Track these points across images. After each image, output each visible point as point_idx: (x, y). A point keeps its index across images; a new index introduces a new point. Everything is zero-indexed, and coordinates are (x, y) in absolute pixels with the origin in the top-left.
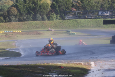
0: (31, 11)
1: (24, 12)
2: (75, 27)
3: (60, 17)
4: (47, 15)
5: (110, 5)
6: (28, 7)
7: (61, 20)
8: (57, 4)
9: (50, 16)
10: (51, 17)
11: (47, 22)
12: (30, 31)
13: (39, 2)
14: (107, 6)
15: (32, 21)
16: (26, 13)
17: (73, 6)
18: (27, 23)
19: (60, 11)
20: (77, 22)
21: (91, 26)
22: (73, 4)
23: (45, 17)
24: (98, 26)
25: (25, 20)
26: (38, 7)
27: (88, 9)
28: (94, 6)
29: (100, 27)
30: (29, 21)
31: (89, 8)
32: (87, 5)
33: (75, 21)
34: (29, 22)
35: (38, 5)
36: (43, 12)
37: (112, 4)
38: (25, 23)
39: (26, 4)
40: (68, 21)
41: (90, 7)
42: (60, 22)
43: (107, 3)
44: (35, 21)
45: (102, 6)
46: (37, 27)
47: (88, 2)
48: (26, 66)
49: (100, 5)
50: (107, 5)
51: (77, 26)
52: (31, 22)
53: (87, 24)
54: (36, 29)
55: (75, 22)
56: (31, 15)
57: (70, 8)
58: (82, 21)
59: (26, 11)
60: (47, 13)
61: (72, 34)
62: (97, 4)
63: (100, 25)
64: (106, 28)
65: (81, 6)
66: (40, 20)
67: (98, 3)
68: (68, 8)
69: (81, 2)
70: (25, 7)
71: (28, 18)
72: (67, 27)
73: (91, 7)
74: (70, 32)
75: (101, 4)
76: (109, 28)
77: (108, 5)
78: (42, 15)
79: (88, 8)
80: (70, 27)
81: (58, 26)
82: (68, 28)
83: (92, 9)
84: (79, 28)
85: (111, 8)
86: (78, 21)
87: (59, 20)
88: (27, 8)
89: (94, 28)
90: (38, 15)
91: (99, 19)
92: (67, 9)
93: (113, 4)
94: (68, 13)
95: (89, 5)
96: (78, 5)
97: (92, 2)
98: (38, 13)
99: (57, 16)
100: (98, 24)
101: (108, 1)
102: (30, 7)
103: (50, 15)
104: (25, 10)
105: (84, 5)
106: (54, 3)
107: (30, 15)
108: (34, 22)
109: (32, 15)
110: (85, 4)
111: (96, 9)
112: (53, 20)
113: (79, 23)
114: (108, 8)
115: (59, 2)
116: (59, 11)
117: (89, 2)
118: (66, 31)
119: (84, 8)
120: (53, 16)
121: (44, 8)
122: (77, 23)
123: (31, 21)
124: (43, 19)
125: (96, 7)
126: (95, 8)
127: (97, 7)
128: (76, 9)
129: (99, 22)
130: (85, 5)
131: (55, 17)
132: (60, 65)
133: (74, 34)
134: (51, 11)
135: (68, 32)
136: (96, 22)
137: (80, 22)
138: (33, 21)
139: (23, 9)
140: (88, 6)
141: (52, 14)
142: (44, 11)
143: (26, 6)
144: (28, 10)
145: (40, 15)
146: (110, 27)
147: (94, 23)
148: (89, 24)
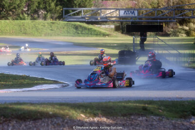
21: (11, 32)
24: (23, 32)
29: (25, 34)
53: (3, 29)
63: (26, 30)
64: (36, 36)
76: (41, 36)
83: (12, 3)
85: (44, 3)
89: (16, 35)
91: (23, 21)
100: (22, 28)
111: (19, 4)
114: (39, 3)
126: (18, 2)
129: (24, 25)
136: (20, 26)
146: (43, 35)
147: (15, 27)
148: (8, 28)
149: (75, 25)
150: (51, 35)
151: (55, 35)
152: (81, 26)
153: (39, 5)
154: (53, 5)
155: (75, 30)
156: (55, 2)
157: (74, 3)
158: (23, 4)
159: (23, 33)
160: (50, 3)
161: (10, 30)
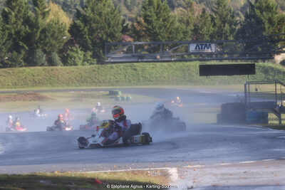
0: (21, 43)
1: (4, 44)
2: (130, 81)
3: (93, 56)
4: (60, 52)
5: (217, 29)
6: (13, 32)
7: (95, 65)
8: (86, 25)
9: (68, 55)
10: (71, 58)
11: (60, 68)
12: (19, 93)
13: (40, 20)
14: (209, 31)
15: (24, 68)
16: (9, 46)
17: (125, 30)
18: (11, 72)
19: (94, 44)
20: (135, 70)
21: (171, 79)
22: (125, 25)
23: (56, 57)
24: (187, 79)
25: (7, 64)
26: (38, 34)
27: (163, 37)
28: (177, 29)
29: (191, 81)
30: (15, 66)
31: (166, 36)
32: (160, 28)
33: (131, 66)
34: (16, 70)
35: (38, 28)
36: (51, 45)
37: (222, 25)
38: (6, 72)
39: (8, 24)
40: (112, 67)
41: (167, 31)
42: (94, 71)
43: (210, 22)
44: (32, 68)
45: (196, 31)
46: (35, 83)
47: (161, 19)
48: (9, 178)
49: (193, 28)
50: (208, 29)
51: (134, 80)
52: (21, 69)
53: (159, 75)
54: (33, 86)
55: (130, 71)
56: (21, 53)
57: (119, 35)
58: (148, 66)
59: (8, 42)
60: (61, 48)
61: (123, 98)
62: (184, 26)
63: (191, 76)
64: (207, 85)
65: (144, 31)
66: (42, 65)
67: (188, 23)
68: (112, 35)
69: (146, 21)
70: (7, 32)
71: (13, 61)
72: (109, 82)
73: (170, 33)
74: (117, 93)
75: (195, 26)
76: (214, 84)
77: (211, 28)
78: (48, 53)
79: (162, 34)
80: (117, 81)
81: (89, 80)
82: (113, 85)
83: (172, 37)
84: (140, 85)
85: (218, 36)
86: (138, 68)
87: (91, 64)
88: (10, 35)
89: (178, 84)
90: (39, 53)
91: (188, 63)
92: (111, 38)
93: (224, 27)
94: (113, 48)
95: (165, 27)
96: (138, 28)
97: (171, 20)
98: (38, 47)
99: (85, 55)
100: (187, 74)
101: (213, 19)
102: (18, 33)
103: (69, 52)
104: (6, 40)
105: (152, 26)
106: (78, 22)
107: (19, 53)
108: (28, 69)
109: (23, 52)
110: (154, 24)
111: (182, 39)
112: (75, 64)
113: (140, 73)
114: (212, 37)
115: (91, 19)
116: (89, 42)
117: (164, 20)
118: (108, 92)
119: (154, 36)
120: (76, 55)
121: (52, 36)
122: (134, 72)
123: (22, 66)
124: (51, 62)
125: (181, 33)
126: (181, 35)
127: (185, 33)
128: (132, 37)
129: (189, 70)
130: (154, 28)
131: (80, 58)
132: (93, 176)
133: (128, 99)
134: (70, 42)
135: (112, 94)
136: (183, 71)
137: (143, 70)
138: (25, 66)
139: (2, 38)
140: (162, 30)
141: (72, 50)
142: (54, 42)
143: (8, 29)
144: (14, 40)
145: (44, 51)
146: (217, 83)
147: (176, 71)
148: (166, 74)
149: (264, 68)
150: (229, 83)
151: (235, 83)
152: (272, 68)
153: (211, 39)
154: (231, 38)
155: (264, 75)
156: (234, 34)
157: (262, 35)
158: (187, 38)
159: (188, 81)
160: (227, 36)
161: (169, 77)
